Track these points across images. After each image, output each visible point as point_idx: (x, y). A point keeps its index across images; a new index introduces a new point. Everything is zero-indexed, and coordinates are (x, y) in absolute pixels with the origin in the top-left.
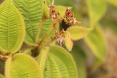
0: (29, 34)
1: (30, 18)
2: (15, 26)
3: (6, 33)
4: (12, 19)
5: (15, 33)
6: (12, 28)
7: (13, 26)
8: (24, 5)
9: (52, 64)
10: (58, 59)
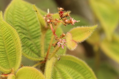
0: (33, 51)
1: (31, 36)
2: (11, 42)
3: (4, 52)
4: (6, 37)
5: (13, 49)
6: (8, 45)
7: (9, 43)
8: (21, 24)
9: (64, 75)
10: (71, 70)
